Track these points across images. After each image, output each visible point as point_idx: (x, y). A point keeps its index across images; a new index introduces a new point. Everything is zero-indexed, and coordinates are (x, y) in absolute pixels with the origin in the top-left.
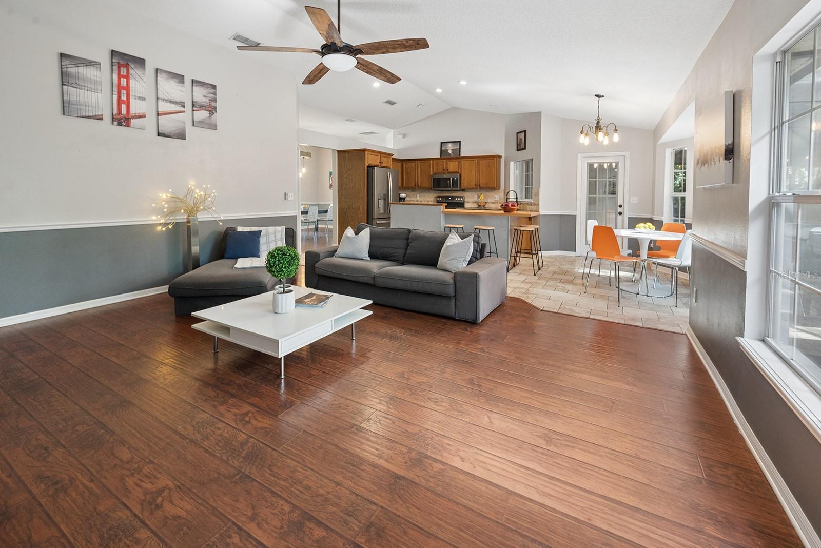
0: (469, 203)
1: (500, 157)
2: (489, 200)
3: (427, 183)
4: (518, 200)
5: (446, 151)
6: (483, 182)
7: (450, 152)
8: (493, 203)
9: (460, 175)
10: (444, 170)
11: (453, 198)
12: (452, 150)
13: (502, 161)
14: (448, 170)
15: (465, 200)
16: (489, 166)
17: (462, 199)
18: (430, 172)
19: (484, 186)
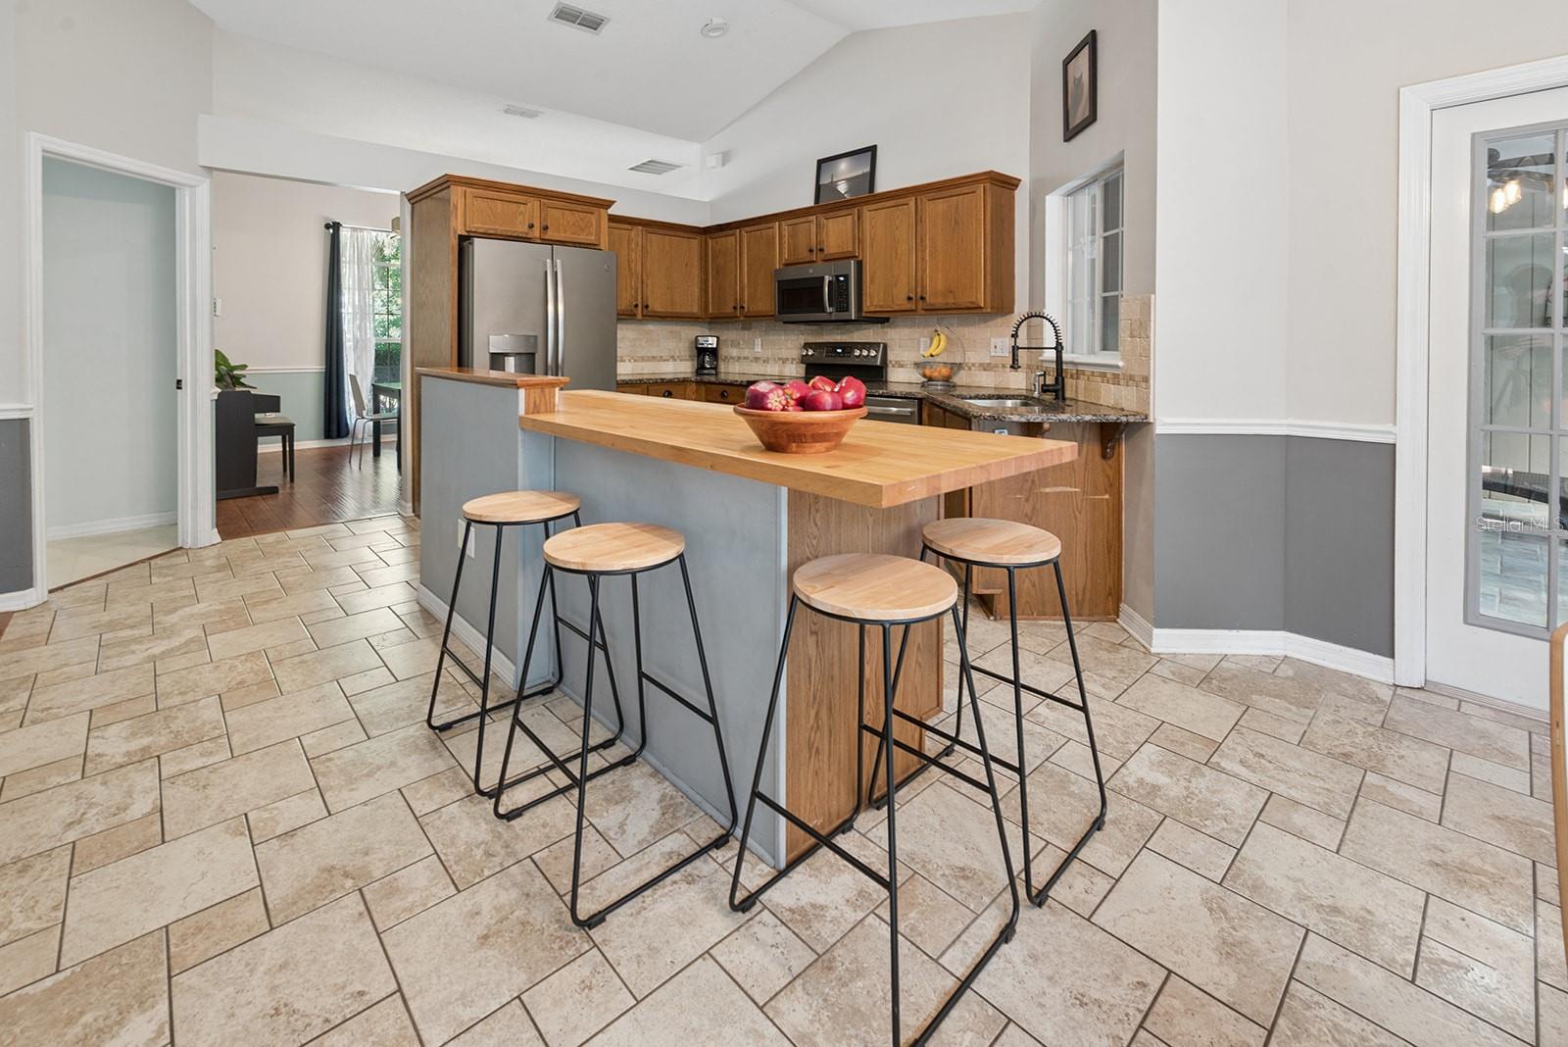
0: (902, 366)
1: (1011, 184)
2: (973, 357)
3: (766, 299)
4: (1066, 357)
5: (833, 186)
6: (935, 287)
7: (842, 188)
8: (986, 367)
9: (860, 265)
10: (811, 251)
11: (848, 348)
12: (847, 180)
13: (1022, 198)
14: (822, 250)
15: (891, 357)
16: (956, 223)
17: (873, 353)
18: (774, 263)
19: (939, 301)
